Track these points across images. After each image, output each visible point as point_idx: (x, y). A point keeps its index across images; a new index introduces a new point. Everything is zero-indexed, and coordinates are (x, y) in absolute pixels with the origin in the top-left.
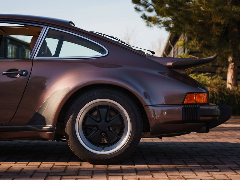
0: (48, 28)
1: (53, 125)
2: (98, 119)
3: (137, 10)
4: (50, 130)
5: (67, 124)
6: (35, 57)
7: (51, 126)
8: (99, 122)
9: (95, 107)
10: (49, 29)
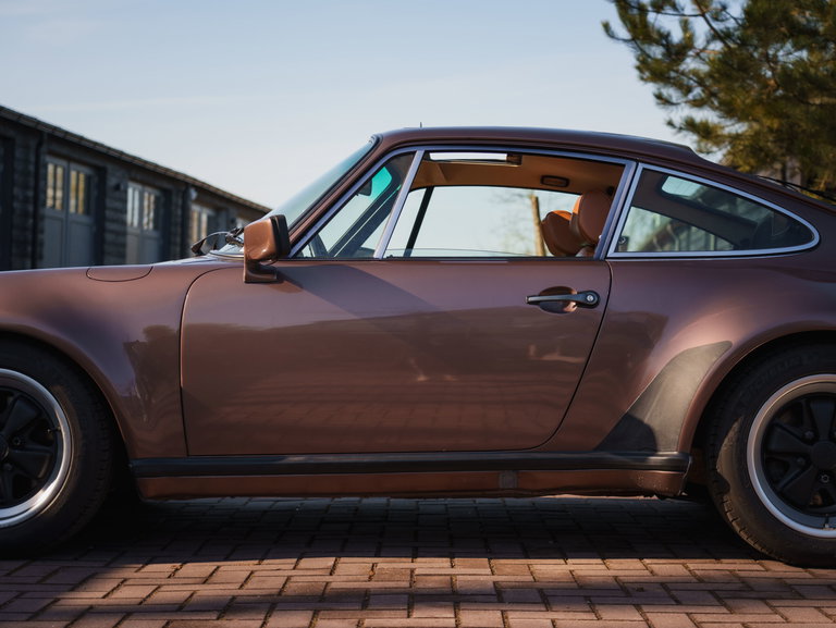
0: (641, 166)
1: (682, 452)
2: (809, 434)
3: (663, 100)
4: (671, 465)
5: (724, 448)
6: (611, 253)
7: (675, 453)
8: (811, 442)
9: (796, 399)
10: (644, 169)
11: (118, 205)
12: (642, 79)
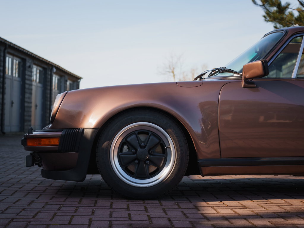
11: (29, 73)
12: (266, 21)
